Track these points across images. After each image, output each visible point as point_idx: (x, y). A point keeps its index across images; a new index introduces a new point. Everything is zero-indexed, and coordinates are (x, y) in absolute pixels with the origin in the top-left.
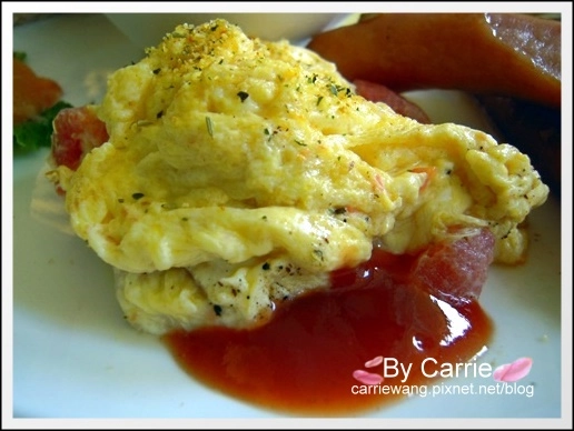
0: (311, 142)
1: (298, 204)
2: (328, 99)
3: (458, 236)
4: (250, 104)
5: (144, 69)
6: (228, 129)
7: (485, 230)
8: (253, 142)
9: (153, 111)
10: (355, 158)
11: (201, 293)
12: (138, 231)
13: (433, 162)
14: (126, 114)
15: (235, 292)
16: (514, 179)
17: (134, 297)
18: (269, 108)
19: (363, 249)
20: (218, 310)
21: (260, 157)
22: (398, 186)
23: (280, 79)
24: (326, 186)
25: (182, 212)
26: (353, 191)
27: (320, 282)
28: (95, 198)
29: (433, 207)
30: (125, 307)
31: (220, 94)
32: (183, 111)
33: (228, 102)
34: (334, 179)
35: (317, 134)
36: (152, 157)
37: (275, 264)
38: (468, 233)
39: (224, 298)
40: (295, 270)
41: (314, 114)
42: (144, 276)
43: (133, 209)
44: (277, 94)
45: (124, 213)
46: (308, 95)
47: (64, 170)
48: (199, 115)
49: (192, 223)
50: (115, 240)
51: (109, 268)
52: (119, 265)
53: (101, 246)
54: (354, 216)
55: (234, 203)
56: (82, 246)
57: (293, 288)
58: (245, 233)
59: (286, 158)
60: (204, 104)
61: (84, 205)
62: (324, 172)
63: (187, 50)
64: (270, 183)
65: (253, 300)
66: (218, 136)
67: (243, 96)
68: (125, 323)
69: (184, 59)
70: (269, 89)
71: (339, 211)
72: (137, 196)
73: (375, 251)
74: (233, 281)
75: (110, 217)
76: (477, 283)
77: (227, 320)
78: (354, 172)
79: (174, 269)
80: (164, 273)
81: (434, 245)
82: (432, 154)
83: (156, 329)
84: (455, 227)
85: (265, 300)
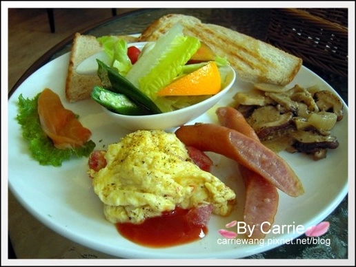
0: (160, 177)
1: (154, 193)
2: (168, 164)
3: (200, 206)
4: (145, 164)
5: (119, 146)
6: (138, 171)
7: (209, 206)
8: (144, 175)
9: (120, 159)
10: (173, 181)
11: (126, 213)
12: (112, 194)
13: (198, 184)
14: (112, 158)
15: (135, 214)
16: (218, 192)
17: (109, 212)
18: (150, 166)
19: (172, 207)
20: (130, 218)
21: (145, 180)
22: (184, 190)
23: (154, 158)
24: (162, 189)
25: (124, 191)
26: (170, 191)
27: (159, 214)
28: (101, 183)
29: (195, 197)
30: (106, 214)
31: (137, 161)
32: (127, 165)
33: (139, 164)
34: (165, 187)
35: (162, 174)
36: (118, 174)
37: (146, 208)
38: (203, 206)
39: (132, 216)
40: (152, 210)
41: (163, 168)
42: (112, 206)
43: (111, 188)
44: (153, 162)
45: (109, 189)
46: (161, 163)
47: (92, 171)
48: (131, 166)
49: (126, 195)
50: (106, 196)
51: (103, 203)
52: (105, 203)
53: (101, 197)
54: (169, 198)
55: (138, 190)
56: (97, 196)
57: (150, 215)
58: (139, 199)
59: (152, 181)
60: (133, 163)
61: (98, 185)
62: (162, 185)
63: (132, 142)
64: (147, 187)
65: (139, 217)
66: (135, 173)
67: (143, 162)
68: (105, 218)
69: (130, 145)
70: (150, 161)
71: (165, 196)
72: (113, 184)
73: (176, 207)
74: (135, 211)
75: (105, 189)
76: (205, 220)
77: (132, 221)
78: (172, 185)
79: (120, 206)
80: (117, 207)
81: (194, 208)
82: (198, 181)
83: (114, 221)
84: (200, 204)
85: (142, 217)
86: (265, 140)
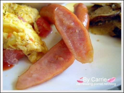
86: (97, 25)
